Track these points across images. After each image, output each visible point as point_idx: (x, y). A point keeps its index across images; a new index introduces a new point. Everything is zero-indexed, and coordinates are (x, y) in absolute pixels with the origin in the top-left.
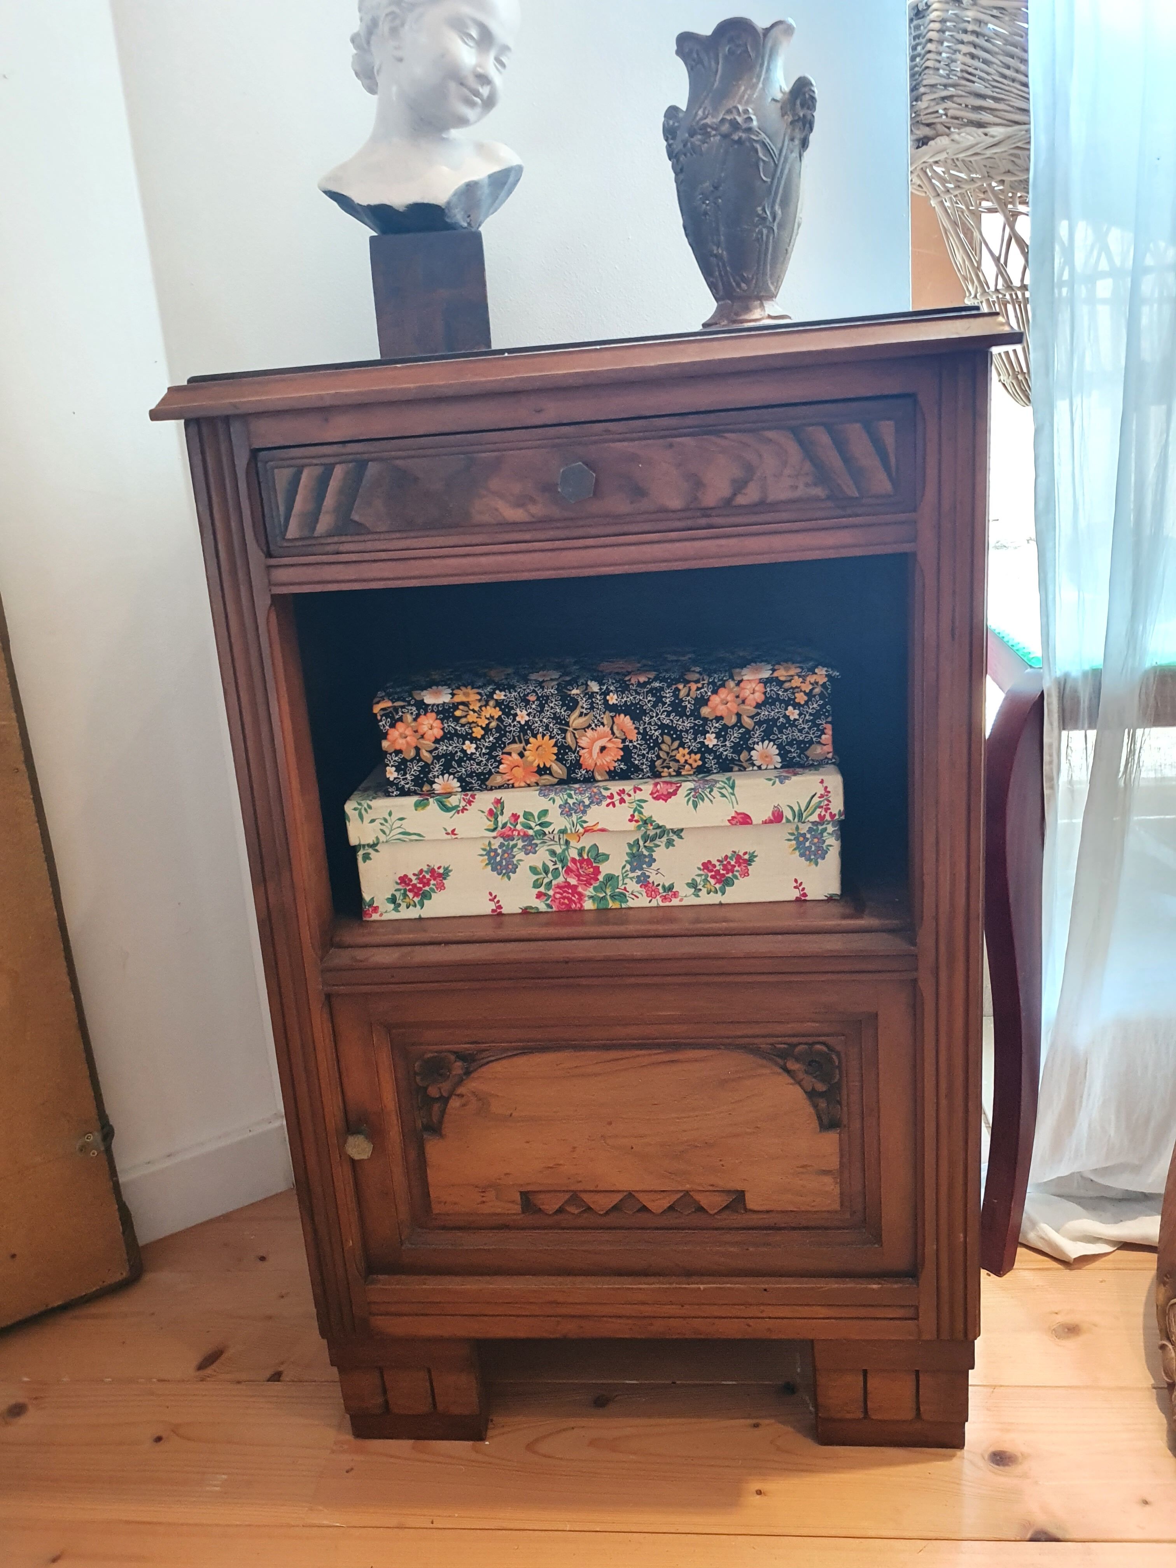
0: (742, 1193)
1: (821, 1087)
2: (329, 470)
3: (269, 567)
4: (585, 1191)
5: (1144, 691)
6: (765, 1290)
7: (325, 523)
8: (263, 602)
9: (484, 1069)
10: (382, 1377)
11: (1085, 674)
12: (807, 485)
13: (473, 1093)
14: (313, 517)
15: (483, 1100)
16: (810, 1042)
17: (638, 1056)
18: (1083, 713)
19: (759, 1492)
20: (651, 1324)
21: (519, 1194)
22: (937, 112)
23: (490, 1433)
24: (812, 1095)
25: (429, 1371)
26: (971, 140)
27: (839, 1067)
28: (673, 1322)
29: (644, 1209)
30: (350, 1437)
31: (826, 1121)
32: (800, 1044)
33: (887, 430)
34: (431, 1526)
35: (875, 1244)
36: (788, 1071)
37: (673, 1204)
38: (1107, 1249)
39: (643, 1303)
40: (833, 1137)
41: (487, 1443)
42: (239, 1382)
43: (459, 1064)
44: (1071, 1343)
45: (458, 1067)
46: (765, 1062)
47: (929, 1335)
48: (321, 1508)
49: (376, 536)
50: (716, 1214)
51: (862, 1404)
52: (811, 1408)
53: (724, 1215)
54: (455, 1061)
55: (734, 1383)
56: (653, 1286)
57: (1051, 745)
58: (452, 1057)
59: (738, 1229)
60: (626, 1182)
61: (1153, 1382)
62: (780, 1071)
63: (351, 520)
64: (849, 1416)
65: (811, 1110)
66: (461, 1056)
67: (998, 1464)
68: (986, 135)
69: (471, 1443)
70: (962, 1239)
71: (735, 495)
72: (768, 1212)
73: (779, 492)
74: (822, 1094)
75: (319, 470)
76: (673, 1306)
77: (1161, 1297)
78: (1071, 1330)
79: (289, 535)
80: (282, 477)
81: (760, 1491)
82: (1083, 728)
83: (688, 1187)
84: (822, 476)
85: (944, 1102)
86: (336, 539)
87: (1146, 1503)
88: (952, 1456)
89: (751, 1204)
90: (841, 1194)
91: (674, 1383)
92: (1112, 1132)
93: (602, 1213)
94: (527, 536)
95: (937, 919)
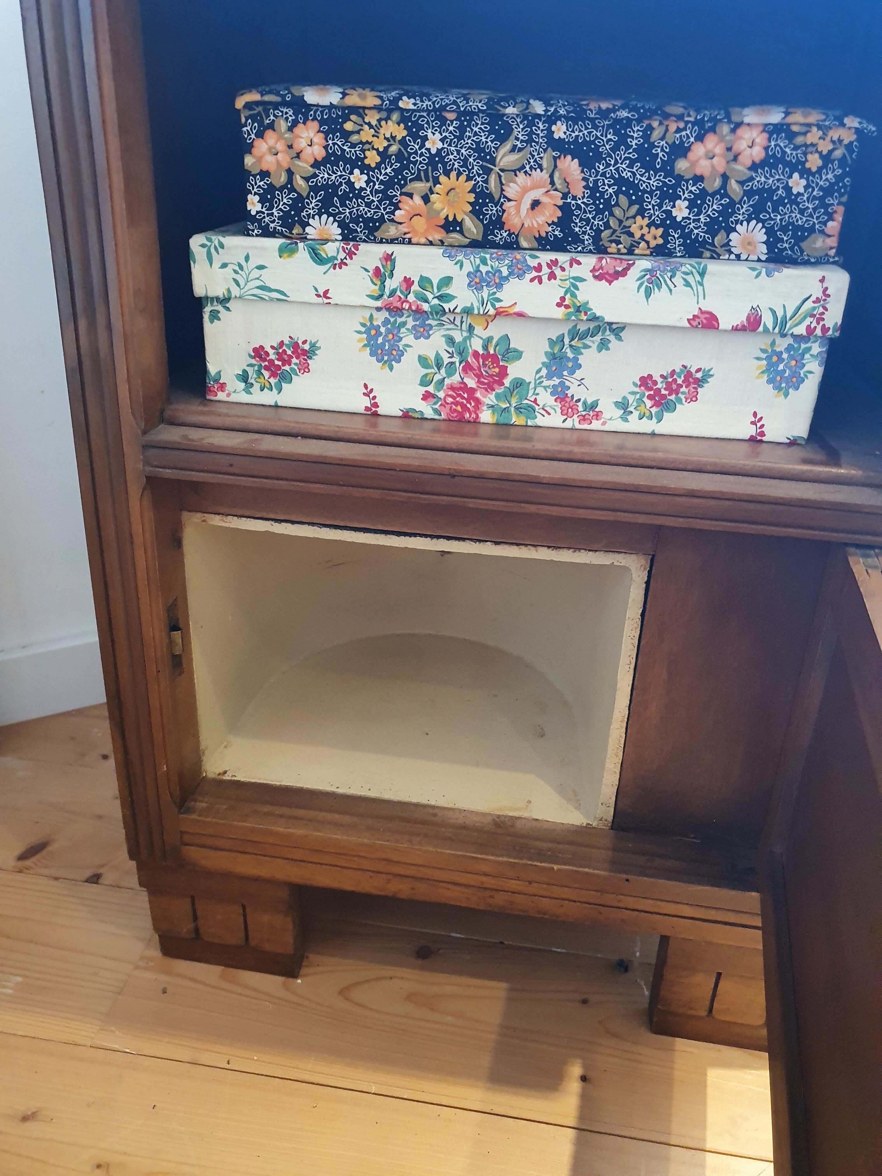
6: (627, 880)
10: (193, 904)
19: (583, 1079)
20: (491, 897)
23: (304, 971)
25: (245, 909)
28: (516, 898)
30: (157, 954)
34: (227, 1066)
39: (487, 875)
41: (299, 981)
42: (56, 879)
51: (709, 1003)
52: (647, 992)
55: (564, 951)
64: (689, 1012)
69: (283, 978)
76: (519, 882)
81: (585, 1077)
91: (502, 943)
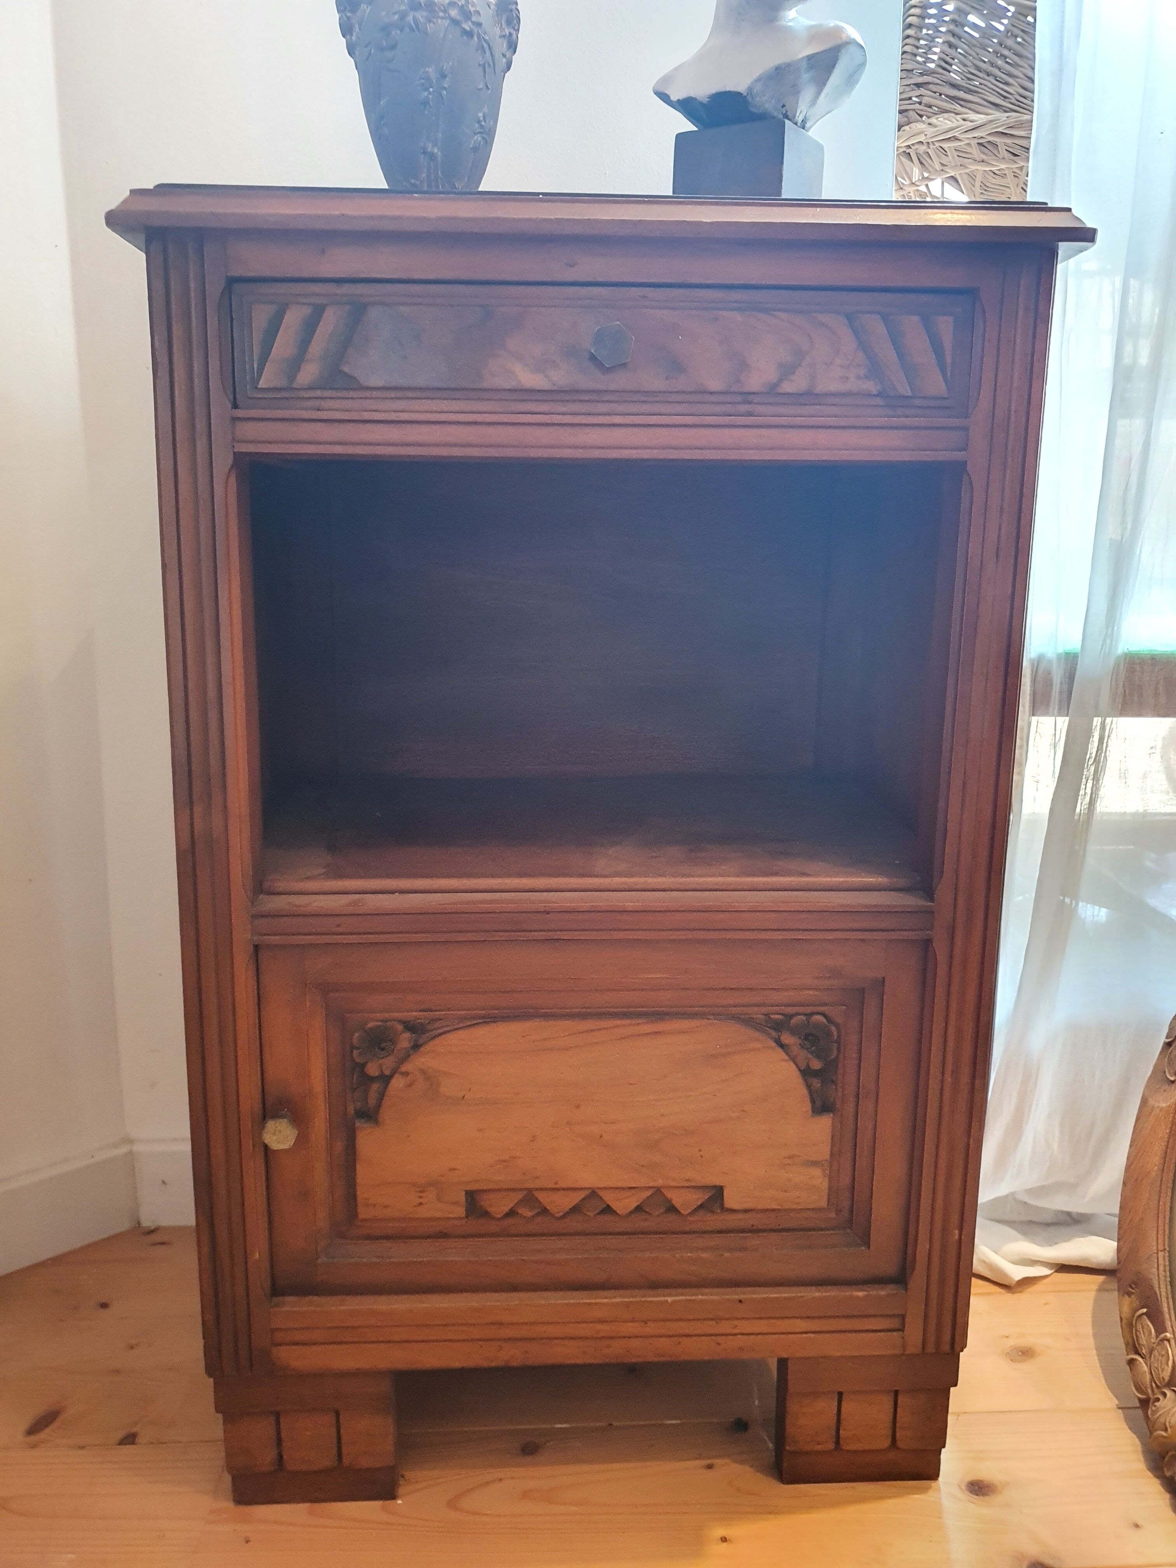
0: (719, 1191)
1: (816, 1065)
2: (318, 312)
3: (235, 419)
4: (541, 1189)
5: (1114, 677)
6: (740, 1301)
7: (309, 373)
8: (223, 462)
9: (437, 1041)
10: (278, 1423)
12: (858, 378)
13: (423, 1071)
14: (295, 364)
15: (430, 1078)
16: (808, 1012)
17: (618, 1026)
19: (724, 1540)
20: (608, 1347)
21: (464, 1193)
22: (910, 98)
23: (401, 1491)
24: (807, 1073)
25: (337, 1415)
26: (950, 124)
27: (838, 1042)
28: (635, 1343)
29: (608, 1210)
30: (230, 1505)
31: (819, 1103)
32: (797, 1014)
33: (945, 326)
35: (862, 1246)
36: (782, 1046)
37: (642, 1203)
38: (1045, 1271)
39: (601, 1321)
40: (825, 1122)
41: (400, 1502)
42: (82, 1448)
43: (407, 1035)
44: (1027, 1366)
45: (405, 1040)
46: (757, 1034)
47: (913, 1348)
49: (367, 394)
50: (688, 1214)
51: (834, 1433)
52: (771, 1445)
53: (695, 1218)
54: (403, 1032)
55: (678, 1422)
56: (615, 1300)
58: (400, 1027)
59: (712, 1232)
60: (589, 1179)
62: (773, 1044)
63: (341, 371)
64: (819, 1448)
65: (805, 1091)
66: (410, 1027)
67: (977, 1495)
68: (964, 120)
69: (379, 1503)
70: (957, 1237)
71: (781, 380)
72: (746, 1211)
73: (829, 383)
74: (816, 1074)
75: (307, 311)
76: (635, 1324)
77: (1126, 1309)
78: (1025, 1353)
79: (262, 384)
80: (261, 316)
81: (725, 1538)
82: (1053, 714)
83: (660, 1182)
84: (875, 369)
85: (948, 1079)
86: (319, 393)
87: (1137, 1526)
88: (926, 1490)
89: (731, 1200)
90: (830, 1188)
91: (611, 1425)
92: (1055, 1146)
93: (559, 1215)
94: (544, 407)
95: (957, 871)
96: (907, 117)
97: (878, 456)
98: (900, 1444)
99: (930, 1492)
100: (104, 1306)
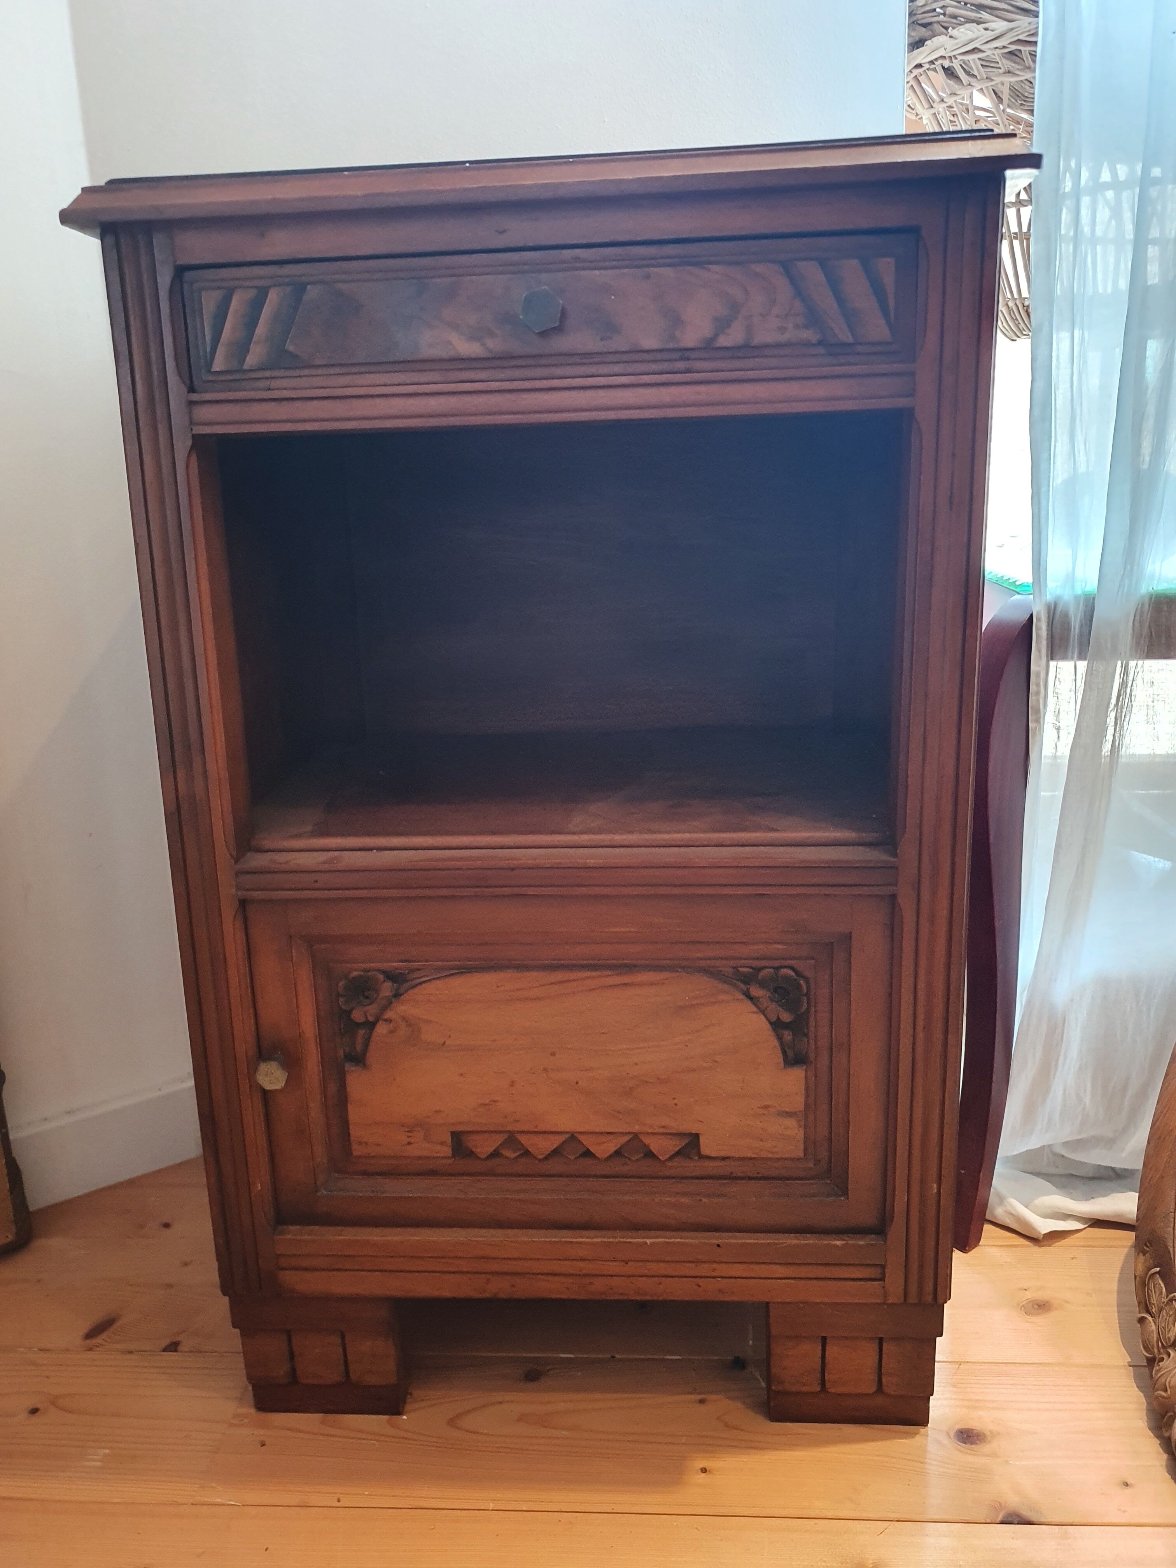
0: (695, 1138)
1: (786, 1017)
2: (263, 293)
3: (191, 403)
4: (523, 1132)
5: (1138, 618)
6: (718, 1246)
7: (256, 354)
8: (182, 445)
9: (416, 990)
11: (1077, 598)
12: (797, 327)
13: (404, 1018)
14: (243, 347)
15: (413, 1026)
16: (776, 965)
17: (588, 978)
18: (1073, 641)
19: (704, 1470)
20: (591, 1283)
21: (449, 1134)
22: (934, 10)
23: (408, 1407)
24: (777, 1025)
25: (343, 1337)
26: (970, 35)
27: (807, 995)
28: (615, 1281)
29: (588, 1154)
30: (253, 1411)
31: (791, 1056)
32: (766, 967)
33: (886, 267)
34: (338, 1504)
35: (841, 1196)
36: (751, 998)
37: (620, 1148)
38: (1078, 1226)
39: (583, 1259)
40: (797, 1074)
41: (405, 1417)
42: (130, 1352)
43: (388, 984)
44: (1041, 1320)
45: (387, 989)
46: (726, 987)
47: (895, 1297)
48: (214, 1485)
49: (314, 372)
50: (666, 1160)
51: (819, 1376)
52: (763, 1384)
53: (675, 1163)
54: (384, 981)
55: (678, 1357)
56: (596, 1240)
57: (1038, 675)
58: (381, 977)
59: (692, 1178)
60: (567, 1122)
61: (1129, 1360)
62: (742, 997)
63: (286, 351)
64: (805, 1389)
65: (776, 1043)
66: (390, 976)
67: (965, 1443)
68: (986, 29)
69: (387, 1417)
70: (935, 1191)
71: (717, 335)
72: (724, 1159)
73: (766, 335)
74: (787, 1026)
75: (252, 293)
76: (615, 1264)
77: (1140, 1268)
78: (1041, 1307)
79: (215, 367)
80: (209, 302)
81: (705, 1469)
82: (1072, 658)
83: (637, 1128)
84: (813, 318)
85: (921, 1035)
86: (268, 374)
87: (1126, 1484)
88: (915, 1434)
89: (706, 1149)
90: (806, 1138)
91: (614, 1357)
92: (1087, 1100)
93: (541, 1157)
94: (483, 375)
95: (920, 826)
96: (932, 30)
97: (820, 407)
98: (885, 1389)
99: (917, 1437)
100: (167, 1226)
